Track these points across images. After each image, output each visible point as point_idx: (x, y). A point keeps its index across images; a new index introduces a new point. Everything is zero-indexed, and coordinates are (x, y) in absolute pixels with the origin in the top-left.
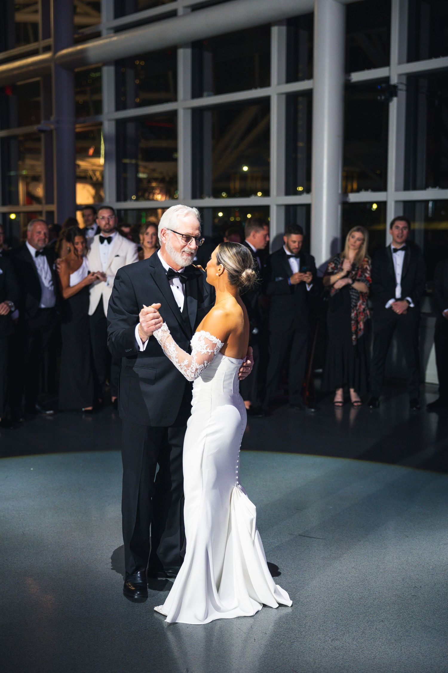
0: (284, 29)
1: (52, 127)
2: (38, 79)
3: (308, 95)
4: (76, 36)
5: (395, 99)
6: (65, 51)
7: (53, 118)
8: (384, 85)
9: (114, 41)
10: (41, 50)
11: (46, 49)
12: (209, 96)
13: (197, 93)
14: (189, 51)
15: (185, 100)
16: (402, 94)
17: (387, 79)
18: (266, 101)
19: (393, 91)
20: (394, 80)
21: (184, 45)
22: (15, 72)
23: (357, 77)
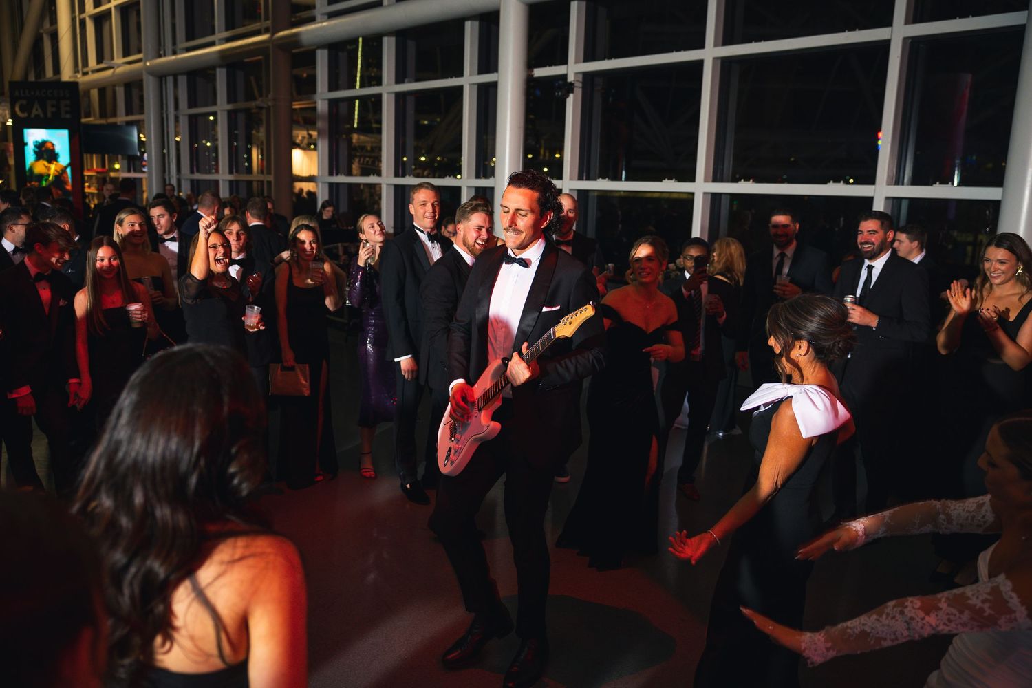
0: (477, 24)
1: (270, 104)
2: (260, 57)
3: (494, 86)
4: (293, 19)
5: (571, 95)
6: (281, 34)
7: (270, 96)
8: (561, 82)
9: (324, 26)
10: (263, 31)
11: (267, 31)
12: (410, 82)
13: (399, 79)
14: (393, 39)
15: (389, 84)
16: (578, 91)
17: (565, 77)
18: (460, 89)
19: (570, 88)
20: (571, 79)
21: (389, 34)
22: (238, 51)
23: (539, 72)
